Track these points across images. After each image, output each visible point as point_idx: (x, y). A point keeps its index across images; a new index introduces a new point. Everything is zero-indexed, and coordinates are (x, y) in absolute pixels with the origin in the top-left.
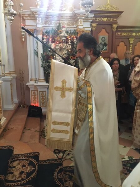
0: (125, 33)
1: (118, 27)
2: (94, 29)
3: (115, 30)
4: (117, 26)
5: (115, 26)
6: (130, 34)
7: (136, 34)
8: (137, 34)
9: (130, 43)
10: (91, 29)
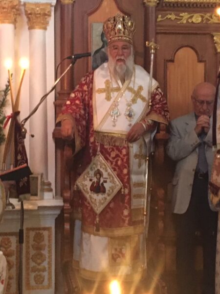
0: (196, 15)
3: (152, 1)
9: (219, 50)
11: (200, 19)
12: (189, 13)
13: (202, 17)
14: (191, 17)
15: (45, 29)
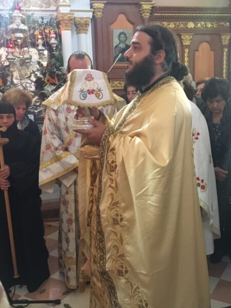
0: (171, 23)
1: (154, 9)
2: (99, 13)
3: (147, 15)
4: (153, 7)
5: (146, 6)
6: (182, 26)
7: (196, 25)
8: (199, 25)
9: (184, 44)
10: (91, 14)
11: (174, 26)
12: (168, 21)
13: (175, 24)
14: (169, 25)
15: (86, 33)
